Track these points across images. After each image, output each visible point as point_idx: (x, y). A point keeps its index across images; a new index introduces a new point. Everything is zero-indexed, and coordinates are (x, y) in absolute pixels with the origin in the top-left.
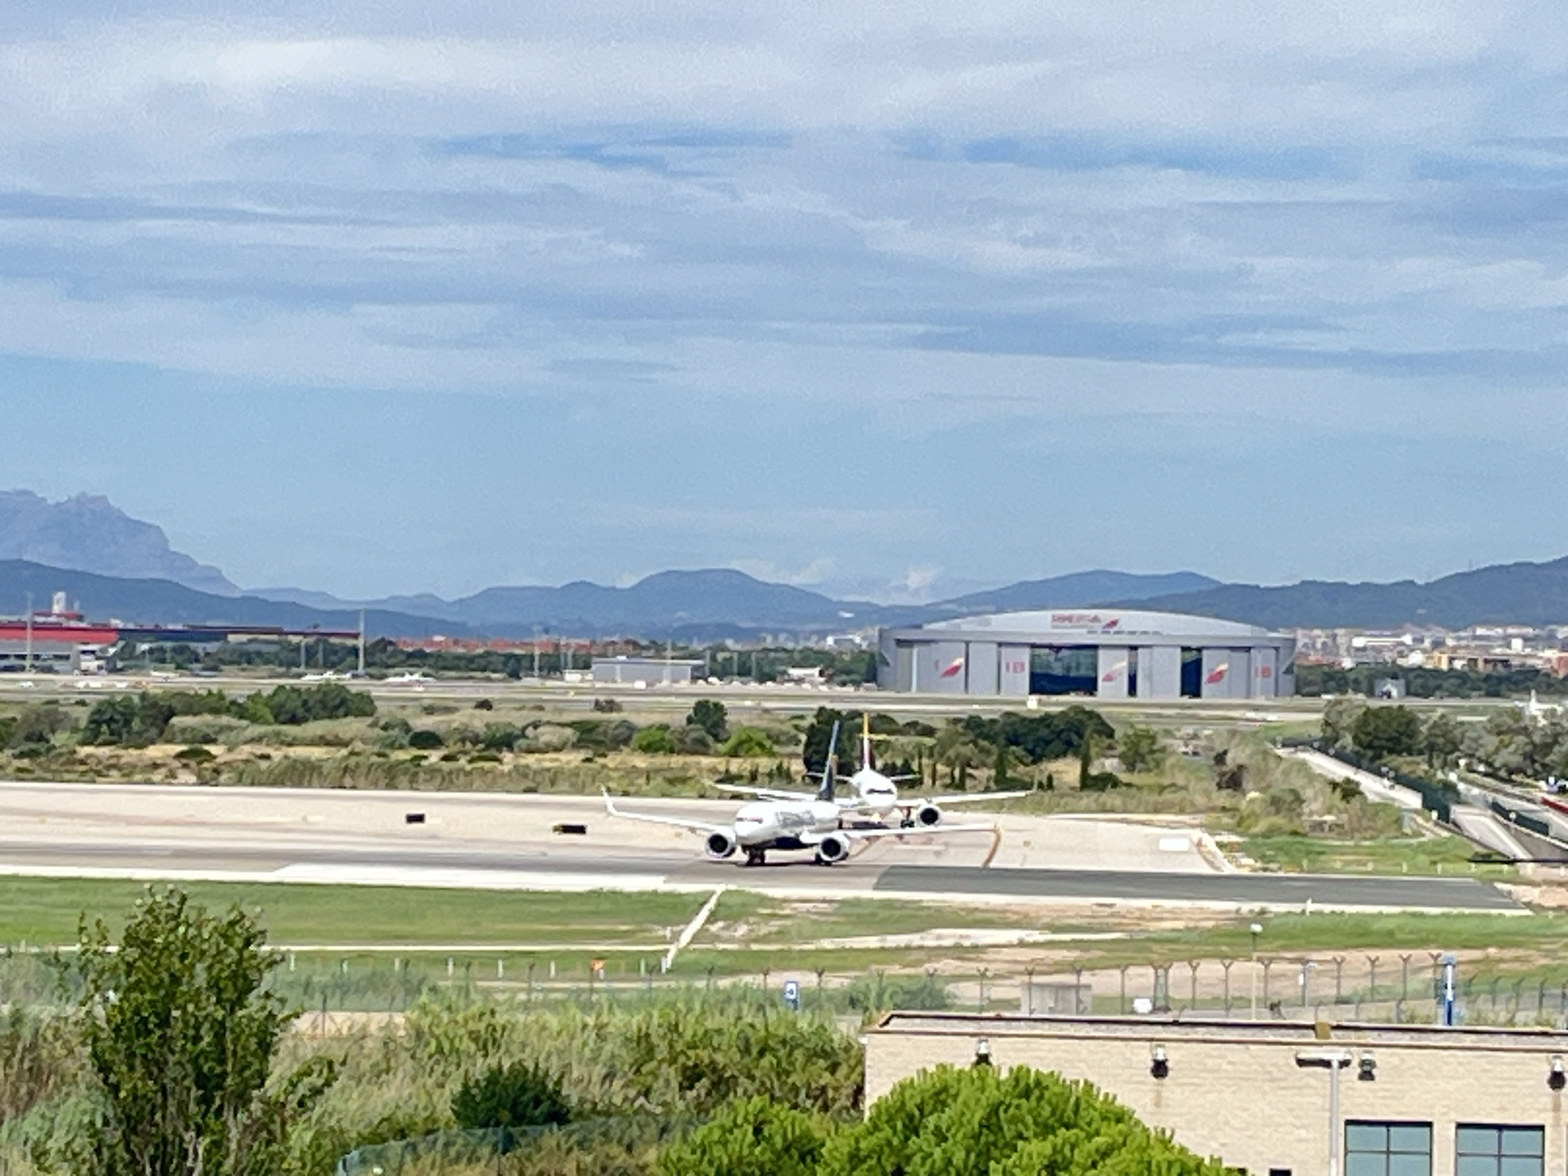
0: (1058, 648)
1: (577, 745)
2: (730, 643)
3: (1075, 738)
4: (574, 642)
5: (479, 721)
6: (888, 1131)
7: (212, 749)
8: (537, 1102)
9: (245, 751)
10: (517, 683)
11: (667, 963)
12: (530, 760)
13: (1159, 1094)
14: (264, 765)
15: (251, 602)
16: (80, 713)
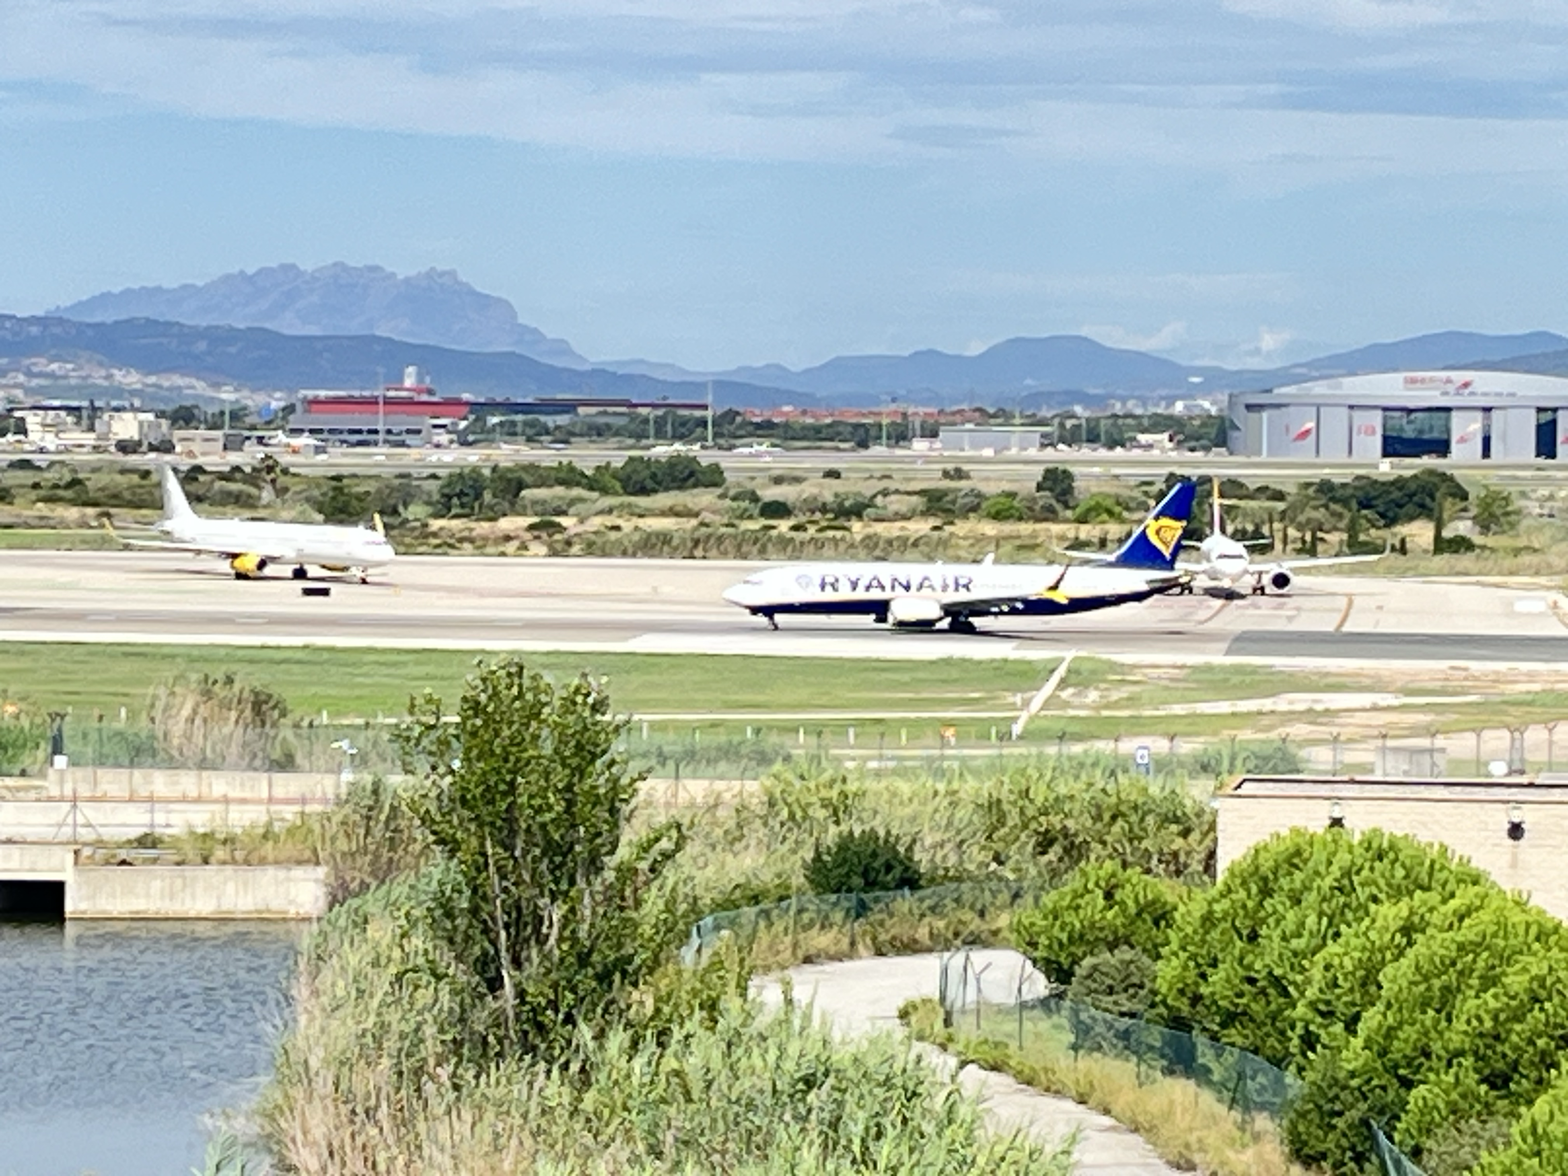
0: (1410, 411)
1: (926, 513)
2: (1078, 409)
3: (1428, 501)
4: (921, 410)
5: (828, 490)
6: (1242, 894)
7: (563, 521)
8: (889, 868)
9: (596, 523)
10: (864, 453)
11: (1017, 729)
12: (879, 528)
13: (1515, 856)
14: (613, 535)
15: (598, 373)
16: (433, 486)
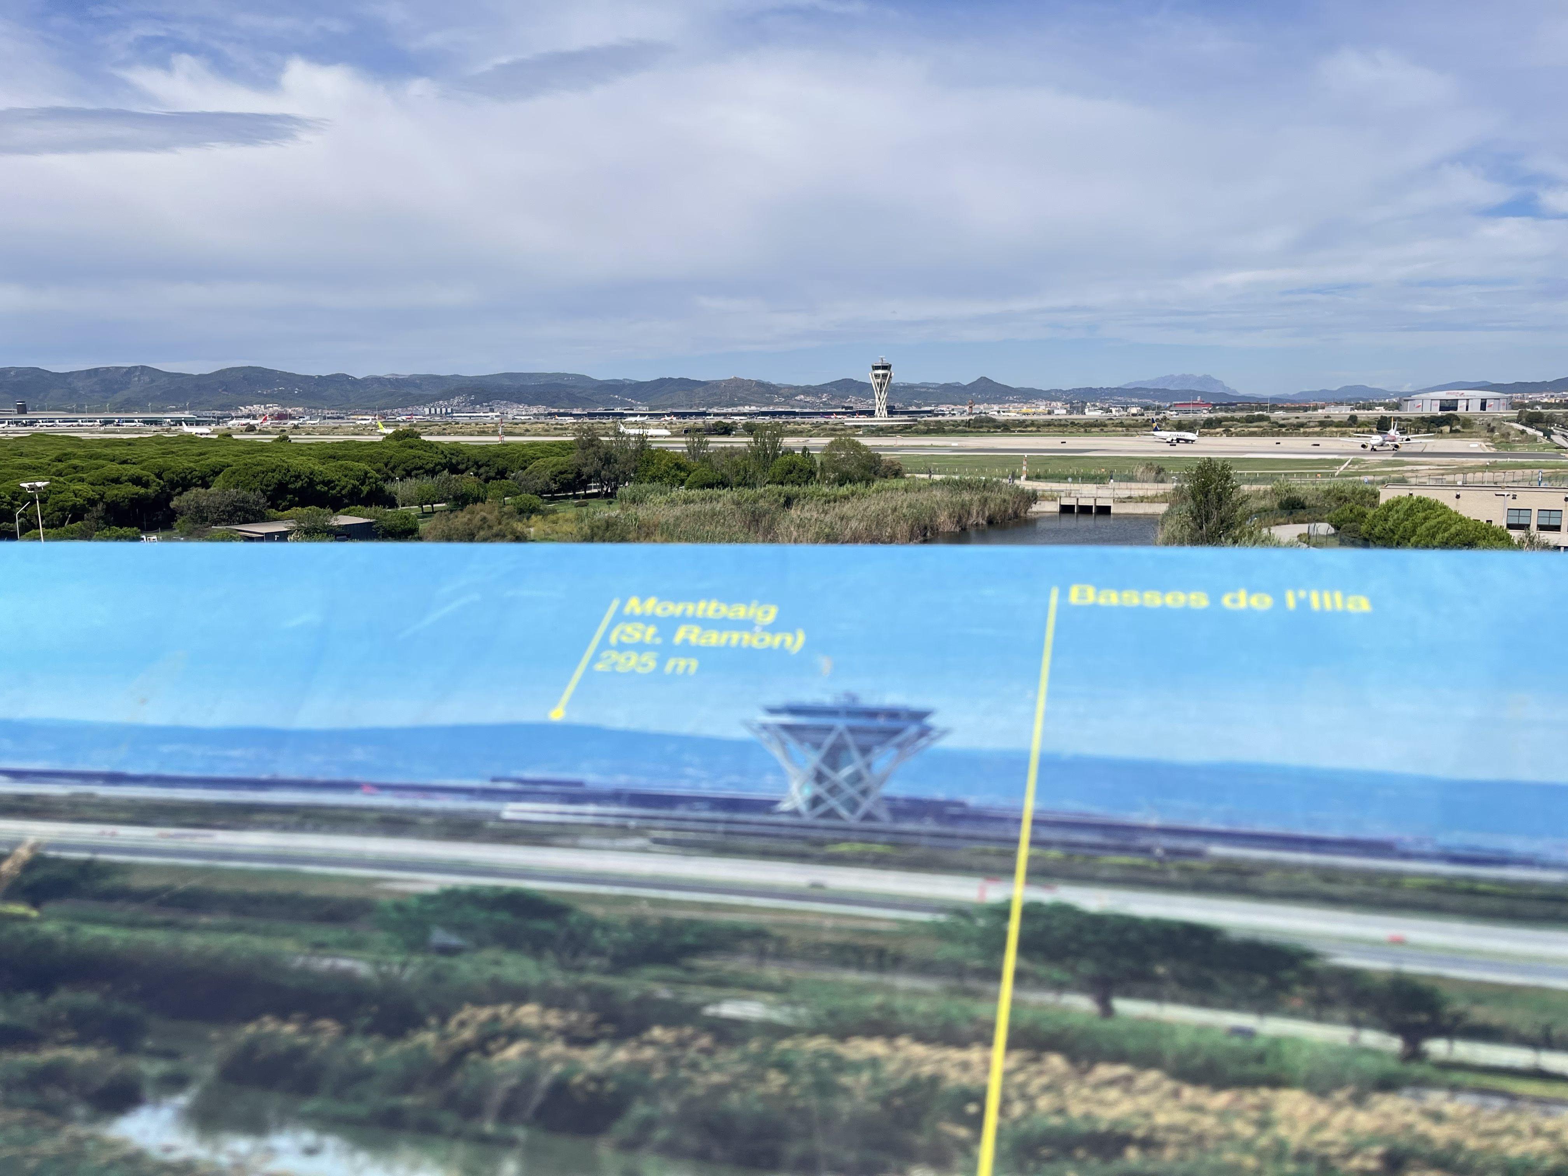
0: (1447, 400)
1: (1319, 426)
2: (1361, 402)
3: (1449, 421)
4: (1321, 403)
5: (1295, 421)
6: (1383, 511)
7: (1231, 429)
8: (1298, 504)
9: (1239, 429)
10: (1306, 413)
11: (1336, 474)
12: (1307, 430)
13: (1457, 502)
14: (1243, 432)
15: (1244, 397)
16: (1202, 422)
